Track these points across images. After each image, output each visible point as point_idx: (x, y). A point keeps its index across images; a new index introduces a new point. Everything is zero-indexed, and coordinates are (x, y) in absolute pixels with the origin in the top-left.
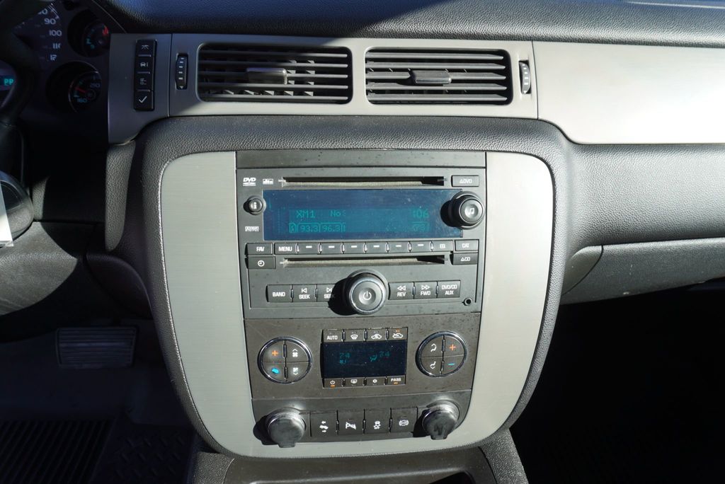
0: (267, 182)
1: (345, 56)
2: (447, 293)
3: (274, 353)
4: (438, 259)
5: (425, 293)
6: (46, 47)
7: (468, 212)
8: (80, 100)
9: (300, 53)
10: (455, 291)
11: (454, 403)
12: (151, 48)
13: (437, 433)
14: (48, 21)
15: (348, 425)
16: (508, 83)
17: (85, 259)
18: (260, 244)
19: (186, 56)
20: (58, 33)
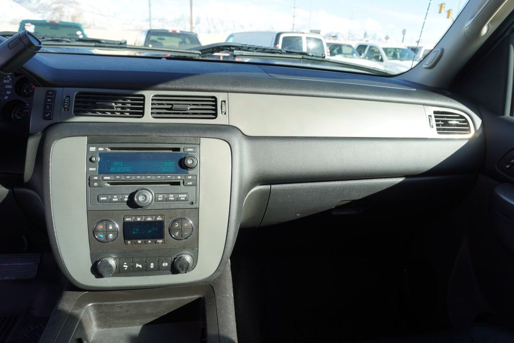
0: (100, 149)
1: (143, 98)
2: (182, 199)
3: (100, 227)
4: (178, 184)
5: (172, 199)
6: (3, 93)
7: (189, 162)
8: (18, 118)
9: (123, 96)
10: (185, 198)
11: (190, 255)
12: (53, 93)
13: (181, 269)
14: (5, 81)
15: (137, 265)
16: (216, 110)
17: (13, 190)
18: (96, 176)
19: (69, 97)
20: (10, 87)
